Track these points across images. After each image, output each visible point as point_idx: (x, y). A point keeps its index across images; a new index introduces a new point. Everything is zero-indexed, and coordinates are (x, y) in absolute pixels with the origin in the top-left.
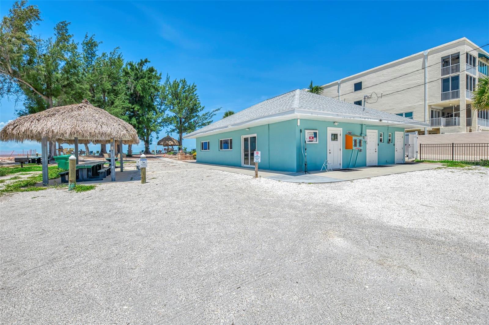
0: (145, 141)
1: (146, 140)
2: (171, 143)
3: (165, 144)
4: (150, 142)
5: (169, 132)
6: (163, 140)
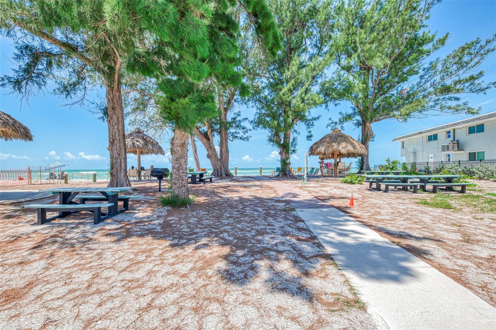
0: (280, 145)
1: (282, 142)
2: (343, 147)
3: (330, 150)
4: (292, 149)
5: (336, 123)
6: (322, 141)
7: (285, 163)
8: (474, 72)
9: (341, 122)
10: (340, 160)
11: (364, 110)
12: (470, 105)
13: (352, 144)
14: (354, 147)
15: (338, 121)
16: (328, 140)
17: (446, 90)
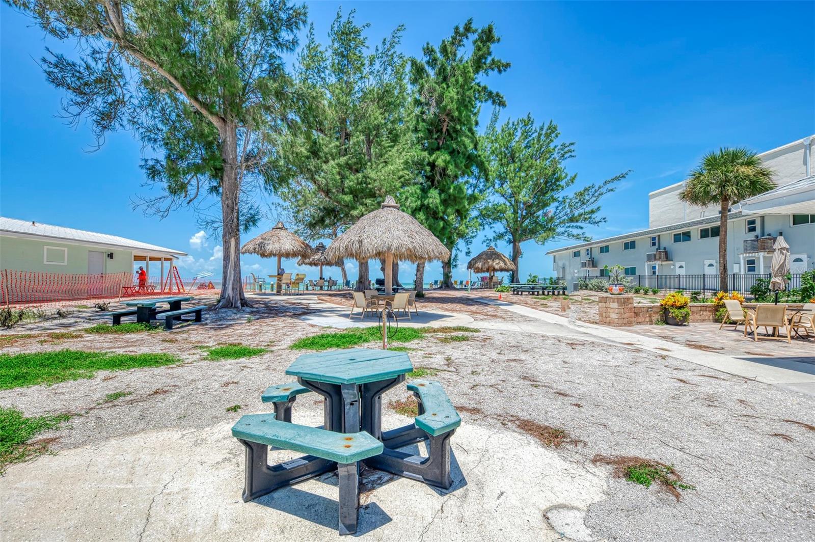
2: (497, 264)
3: (486, 266)
4: (454, 264)
5: (491, 240)
6: (479, 257)
7: (447, 276)
8: (594, 207)
9: (495, 239)
10: (494, 274)
11: (514, 232)
12: (586, 235)
13: (504, 261)
14: (506, 264)
15: (492, 239)
16: (484, 256)
17: (572, 220)
